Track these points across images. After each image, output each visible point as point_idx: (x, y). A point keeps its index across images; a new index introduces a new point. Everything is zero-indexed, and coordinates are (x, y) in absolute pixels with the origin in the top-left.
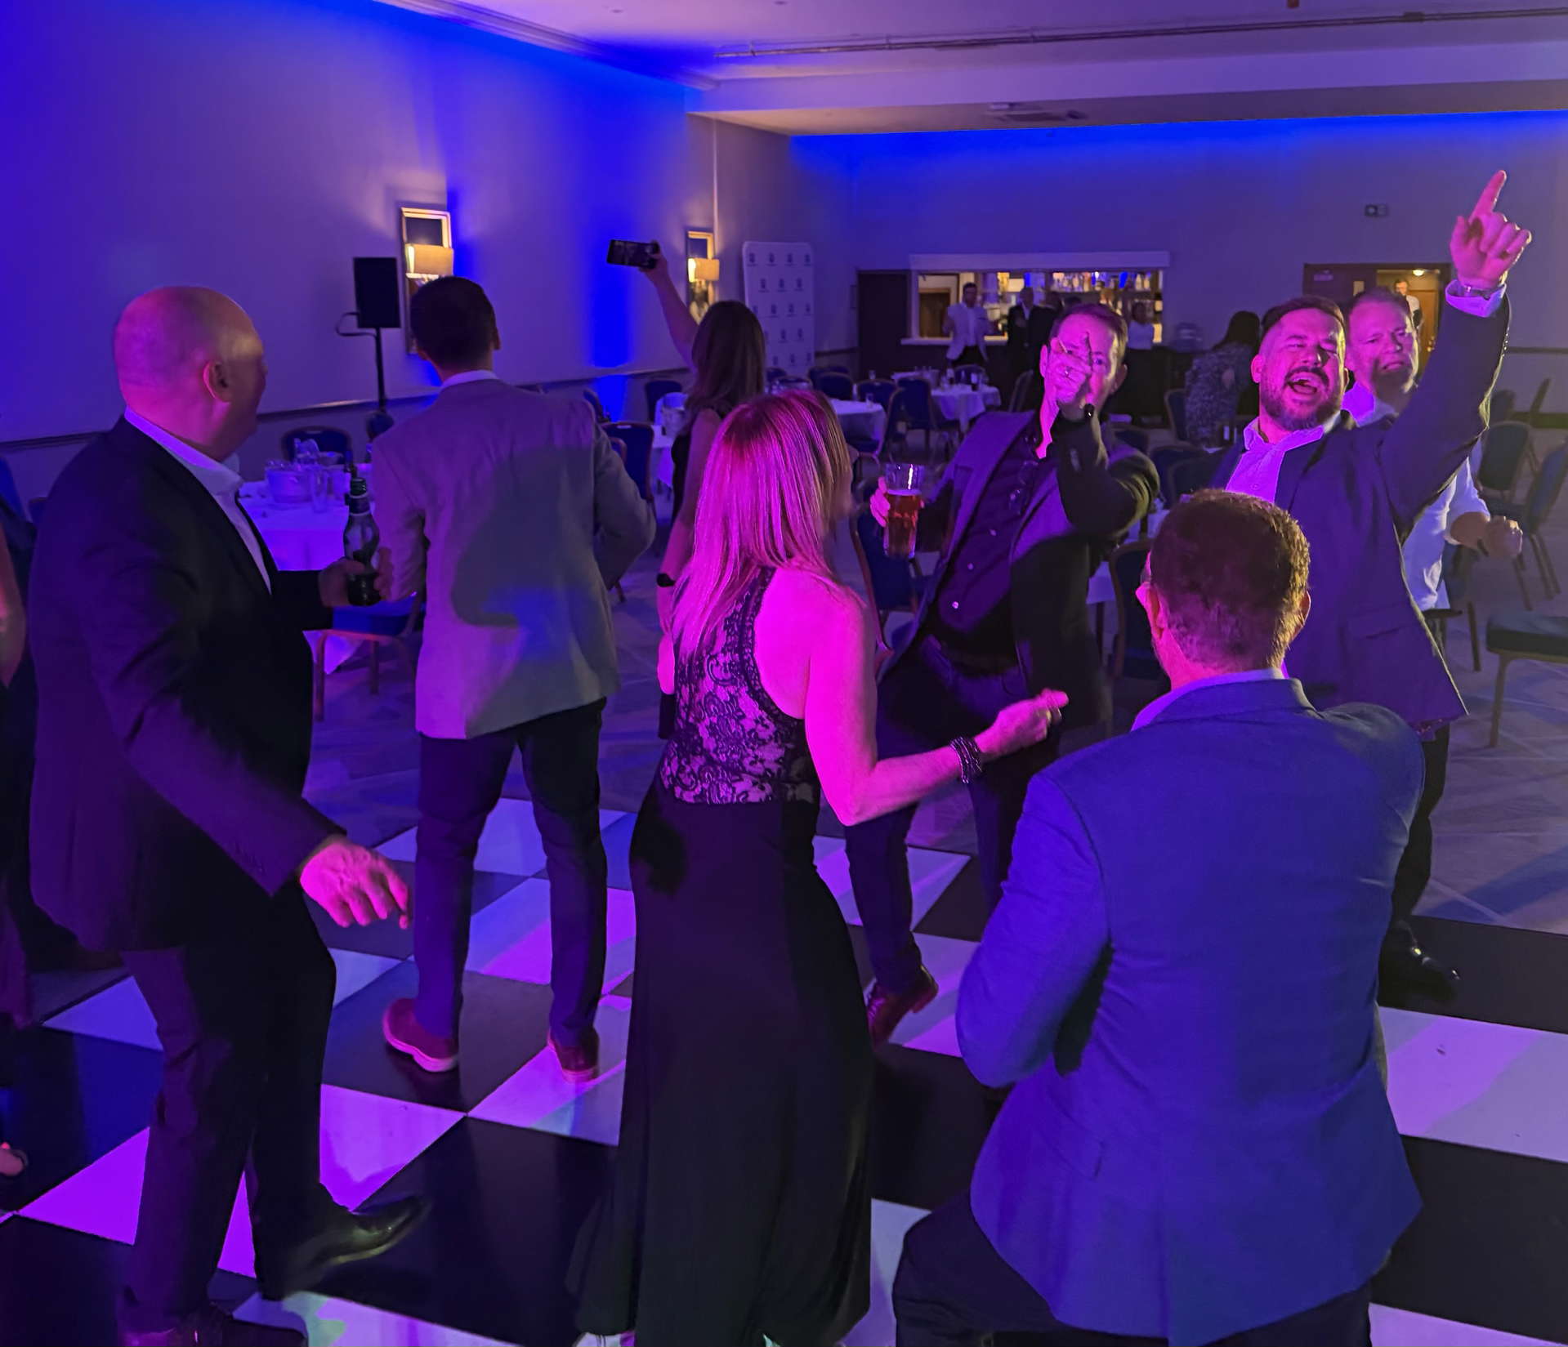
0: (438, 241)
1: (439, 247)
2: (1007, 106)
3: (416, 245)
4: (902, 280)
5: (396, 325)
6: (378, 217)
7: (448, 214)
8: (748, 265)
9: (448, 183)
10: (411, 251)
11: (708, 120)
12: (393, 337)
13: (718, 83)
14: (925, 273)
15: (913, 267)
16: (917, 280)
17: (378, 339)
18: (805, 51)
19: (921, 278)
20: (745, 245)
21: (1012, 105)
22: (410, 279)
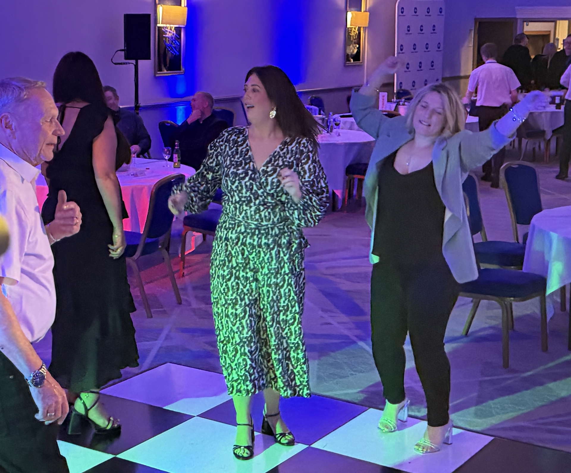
0: (178, 3)
1: (179, 7)
3: (164, 6)
8: (400, 16)
10: (160, 9)
12: (146, 67)
14: (529, 20)
15: (519, 16)
16: (523, 25)
17: (136, 66)
19: (525, 24)
22: (159, 27)
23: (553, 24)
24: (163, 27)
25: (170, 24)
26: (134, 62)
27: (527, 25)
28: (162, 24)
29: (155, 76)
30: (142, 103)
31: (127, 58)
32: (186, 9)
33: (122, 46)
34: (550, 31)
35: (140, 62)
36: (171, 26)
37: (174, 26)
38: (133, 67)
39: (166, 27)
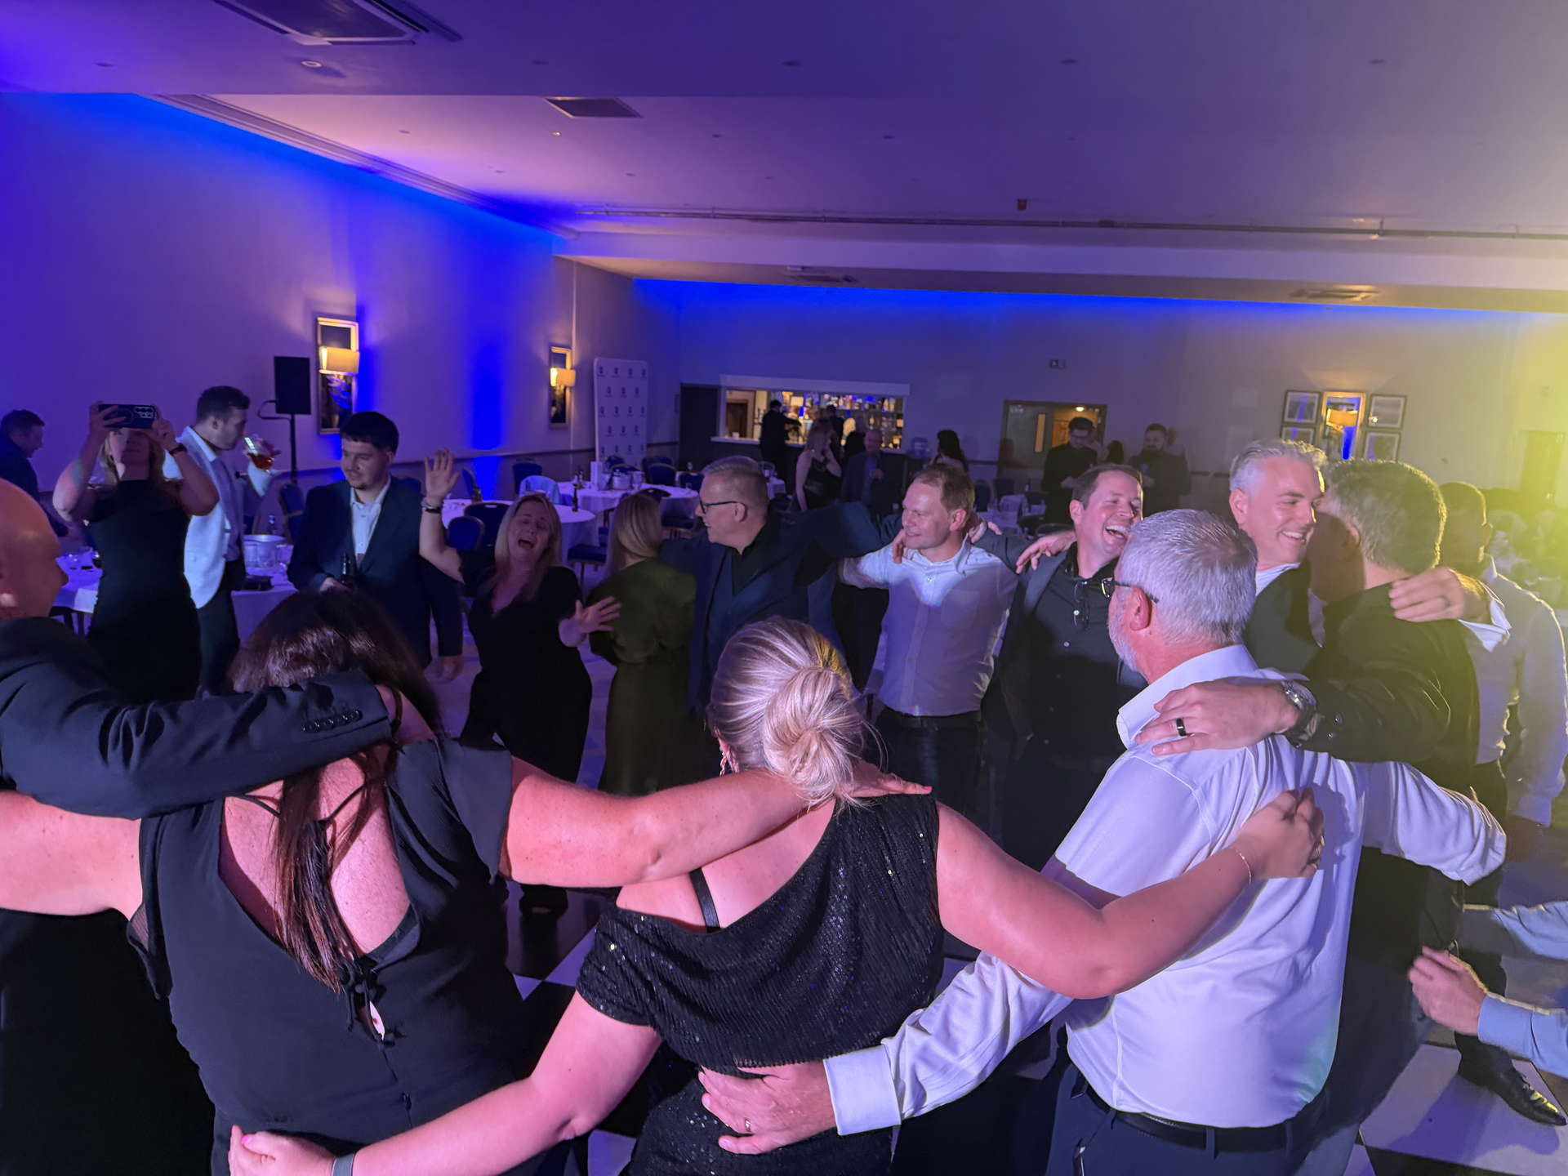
0: (347, 346)
1: (349, 350)
2: (799, 269)
3: (328, 348)
4: (713, 393)
5: (308, 412)
6: (297, 322)
7: (357, 324)
8: (598, 375)
9: (358, 298)
10: (324, 352)
11: (570, 262)
12: (305, 423)
13: (579, 233)
14: (731, 389)
15: (723, 384)
16: (725, 394)
17: (292, 422)
18: (647, 214)
19: (728, 392)
20: (596, 360)
21: (804, 268)
22: (323, 375)
23: (752, 394)
24: (328, 375)
25: (338, 371)
26: (289, 416)
27: (731, 393)
28: (327, 369)
29: (318, 434)
30: (301, 467)
31: (278, 411)
32: (358, 354)
33: (273, 397)
34: (747, 401)
35: (299, 418)
36: (339, 373)
37: (342, 374)
38: (288, 423)
39: (333, 375)
